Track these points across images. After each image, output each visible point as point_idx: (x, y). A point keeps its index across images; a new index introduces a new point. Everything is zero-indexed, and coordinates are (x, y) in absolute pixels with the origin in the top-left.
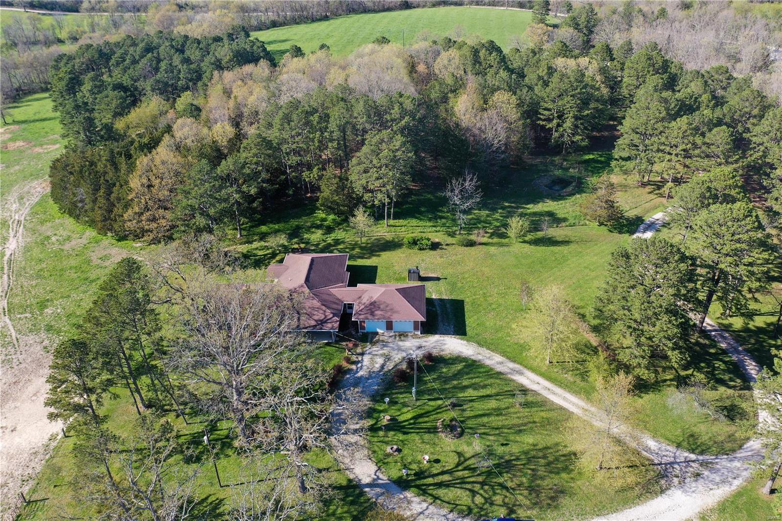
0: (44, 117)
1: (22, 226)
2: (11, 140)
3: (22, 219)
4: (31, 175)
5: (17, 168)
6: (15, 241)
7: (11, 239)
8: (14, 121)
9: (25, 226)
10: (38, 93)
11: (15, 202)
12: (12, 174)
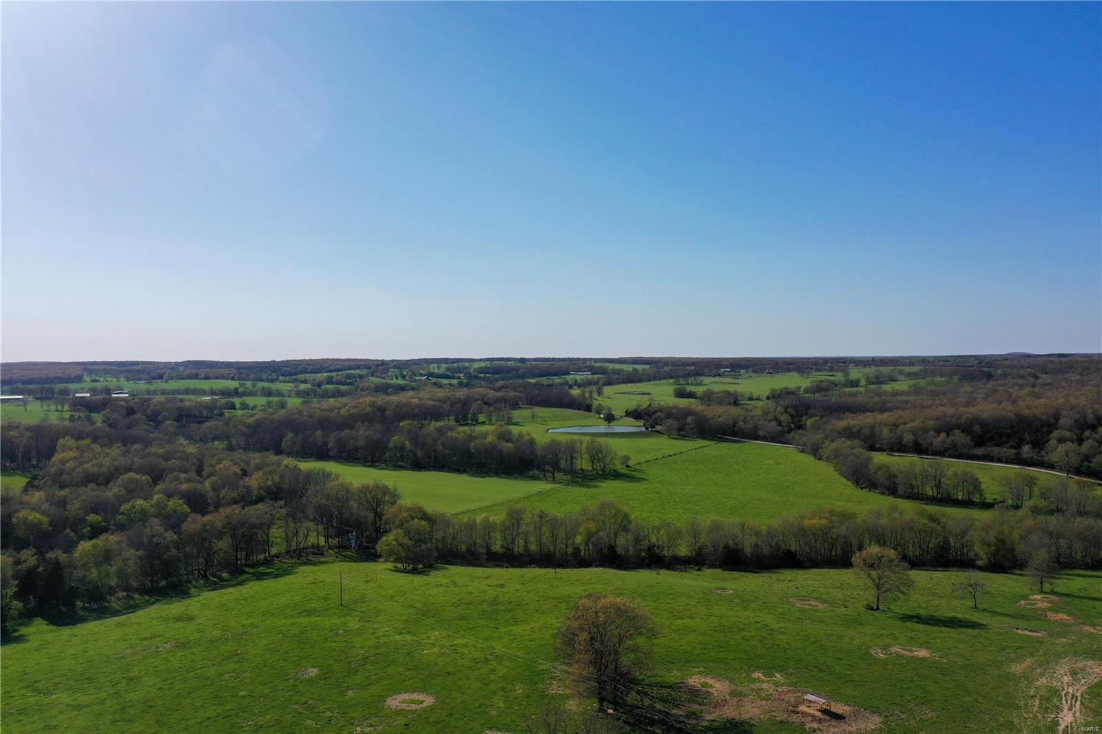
0: (1094, 596)
1: (1078, 703)
2: (1051, 609)
3: (1079, 694)
4: (1085, 653)
5: (1064, 640)
6: (1070, 715)
7: (1065, 711)
8: (1052, 591)
9: (1082, 703)
10: (1081, 569)
11: (1066, 675)
12: (1058, 644)
